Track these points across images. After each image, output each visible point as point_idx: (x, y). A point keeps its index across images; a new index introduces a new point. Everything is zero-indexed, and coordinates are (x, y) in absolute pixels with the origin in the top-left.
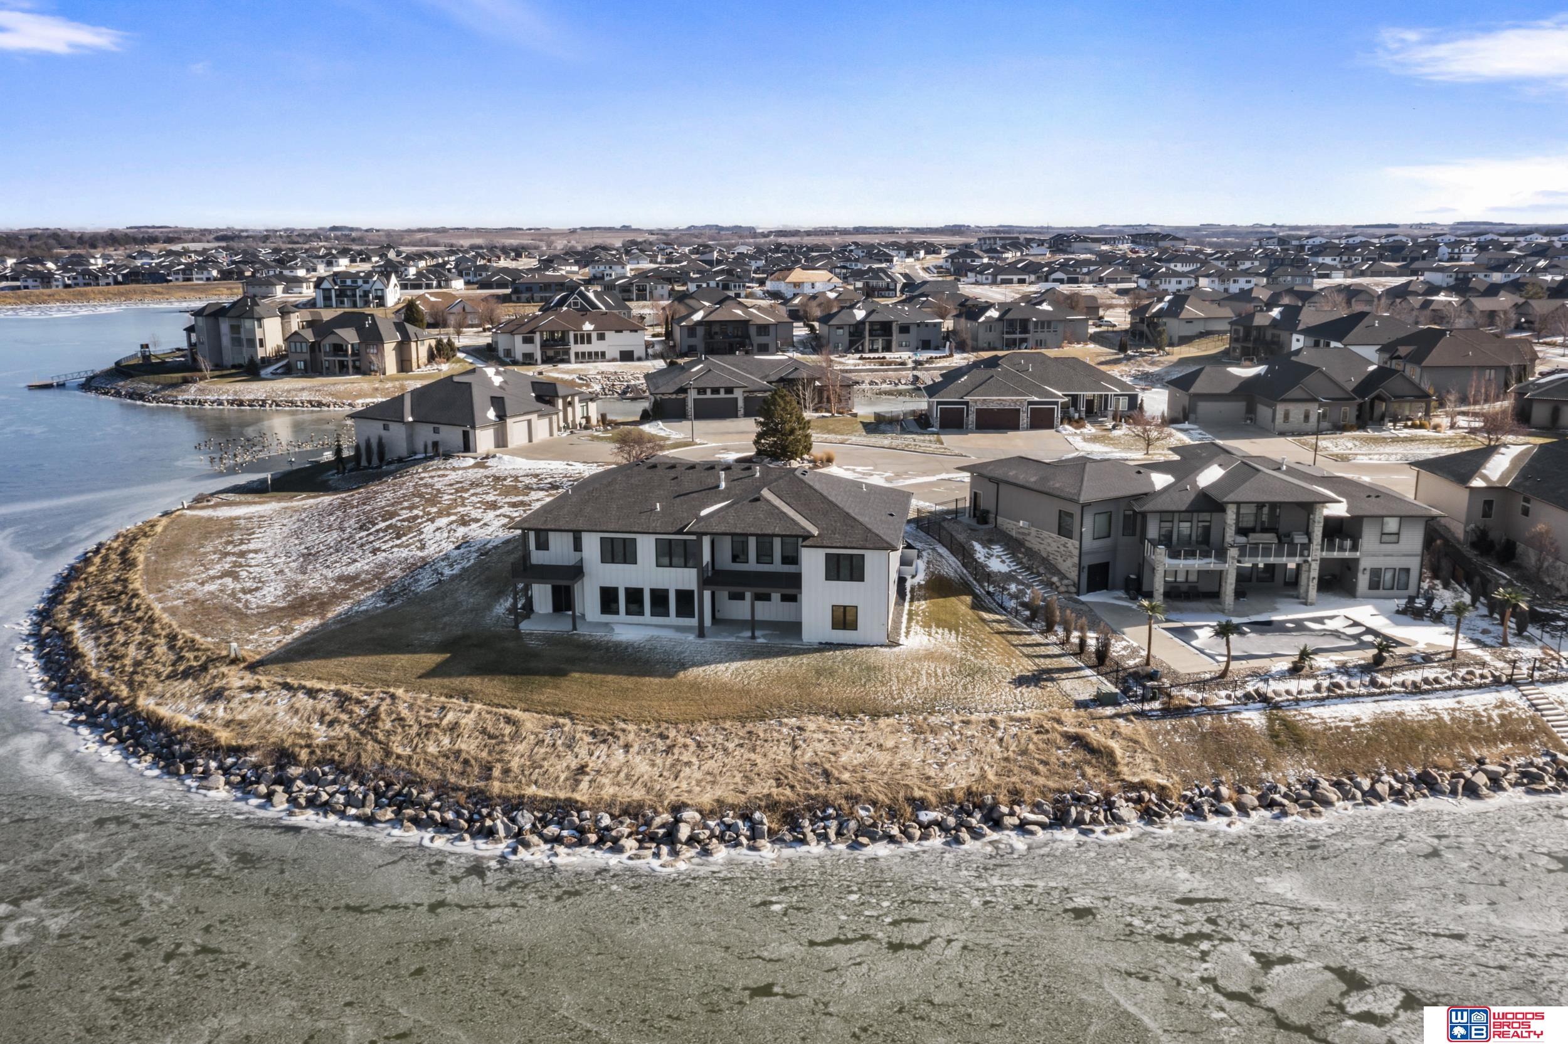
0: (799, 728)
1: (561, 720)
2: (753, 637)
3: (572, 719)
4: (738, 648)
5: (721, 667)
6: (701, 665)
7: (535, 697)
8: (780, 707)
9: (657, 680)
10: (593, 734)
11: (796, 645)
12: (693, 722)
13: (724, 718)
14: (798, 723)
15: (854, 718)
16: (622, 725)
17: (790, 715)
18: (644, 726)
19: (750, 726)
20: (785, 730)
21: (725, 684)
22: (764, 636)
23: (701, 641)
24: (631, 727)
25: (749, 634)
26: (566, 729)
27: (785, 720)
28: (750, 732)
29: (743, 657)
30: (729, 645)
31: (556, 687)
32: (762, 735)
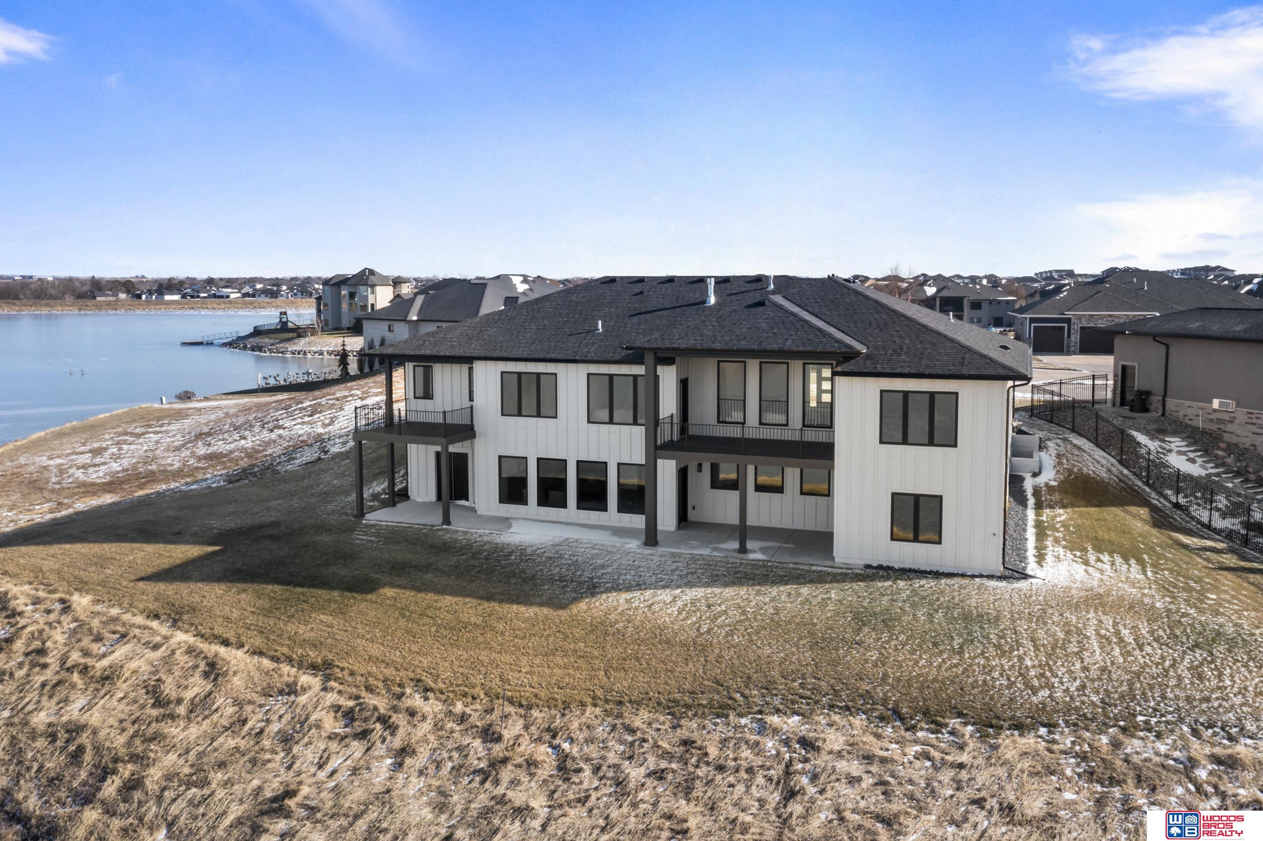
0: (805, 742)
1: (305, 679)
2: (743, 550)
3: (328, 678)
4: (709, 564)
5: (665, 595)
6: (629, 589)
7: (291, 628)
8: (768, 688)
9: (530, 612)
10: (349, 716)
11: (820, 566)
12: (566, 705)
13: (637, 704)
14: (804, 730)
15: (937, 727)
16: (417, 701)
17: (788, 708)
18: (459, 707)
19: (690, 727)
20: (770, 744)
21: (662, 628)
22: (763, 550)
23: (648, 551)
24: (432, 707)
25: (736, 545)
26: (302, 699)
27: (775, 720)
28: (687, 743)
29: (714, 580)
30: (694, 559)
31: (341, 612)
32: (713, 751)
